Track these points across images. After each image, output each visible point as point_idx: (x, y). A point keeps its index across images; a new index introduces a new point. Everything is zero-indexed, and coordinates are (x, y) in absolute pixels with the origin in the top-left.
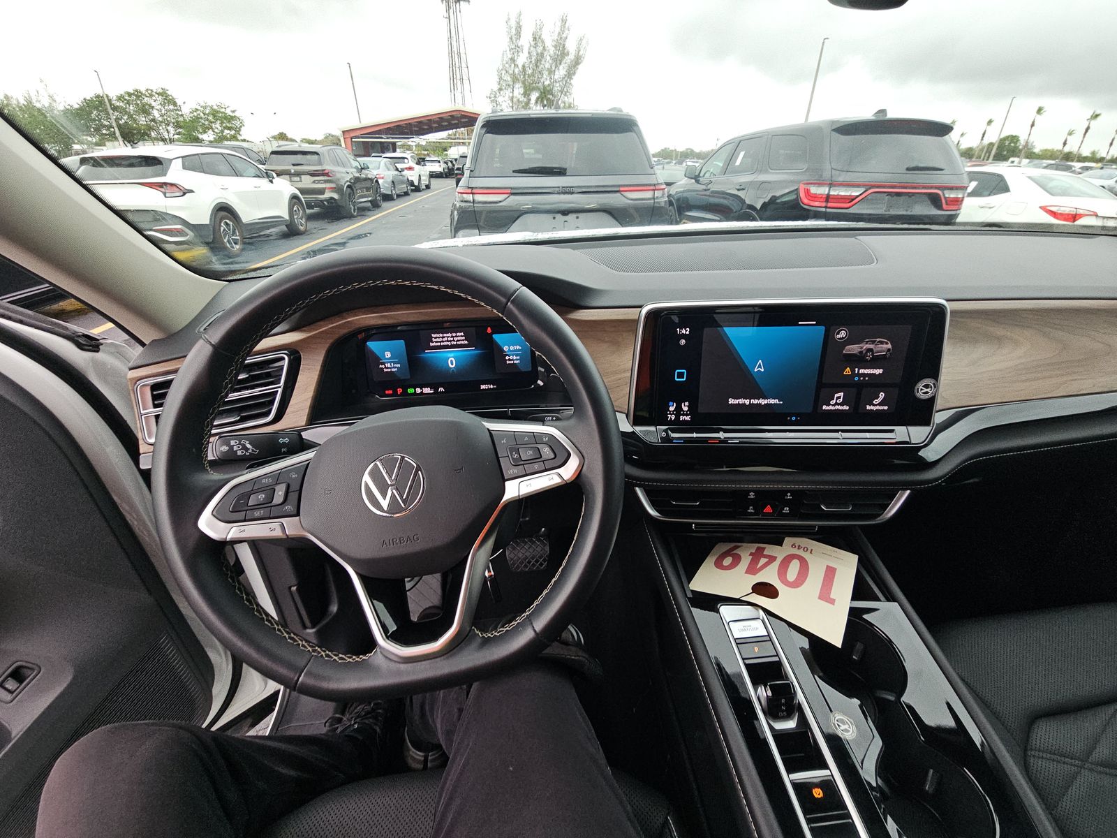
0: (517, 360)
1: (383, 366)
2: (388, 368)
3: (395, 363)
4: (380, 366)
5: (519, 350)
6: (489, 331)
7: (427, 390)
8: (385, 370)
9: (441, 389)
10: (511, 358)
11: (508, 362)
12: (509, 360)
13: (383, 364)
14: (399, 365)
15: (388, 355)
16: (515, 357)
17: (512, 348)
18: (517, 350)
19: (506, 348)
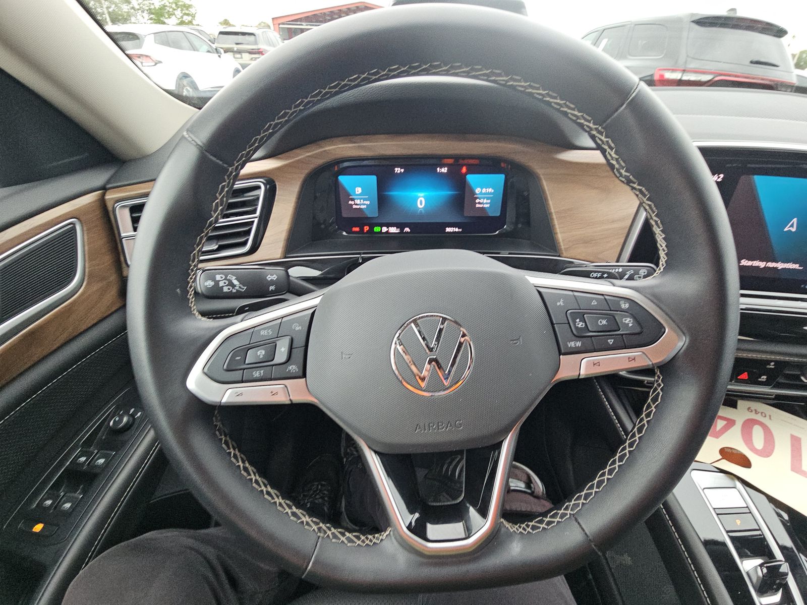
0: (487, 203)
1: (352, 203)
2: (357, 204)
3: (365, 200)
4: (350, 202)
5: (491, 193)
6: (464, 170)
7: (393, 230)
8: (354, 207)
9: (407, 230)
10: (481, 201)
11: (477, 206)
12: (479, 203)
13: (353, 200)
14: (368, 202)
15: (359, 190)
16: (485, 201)
17: (484, 190)
18: (489, 193)
19: (478, 191)
